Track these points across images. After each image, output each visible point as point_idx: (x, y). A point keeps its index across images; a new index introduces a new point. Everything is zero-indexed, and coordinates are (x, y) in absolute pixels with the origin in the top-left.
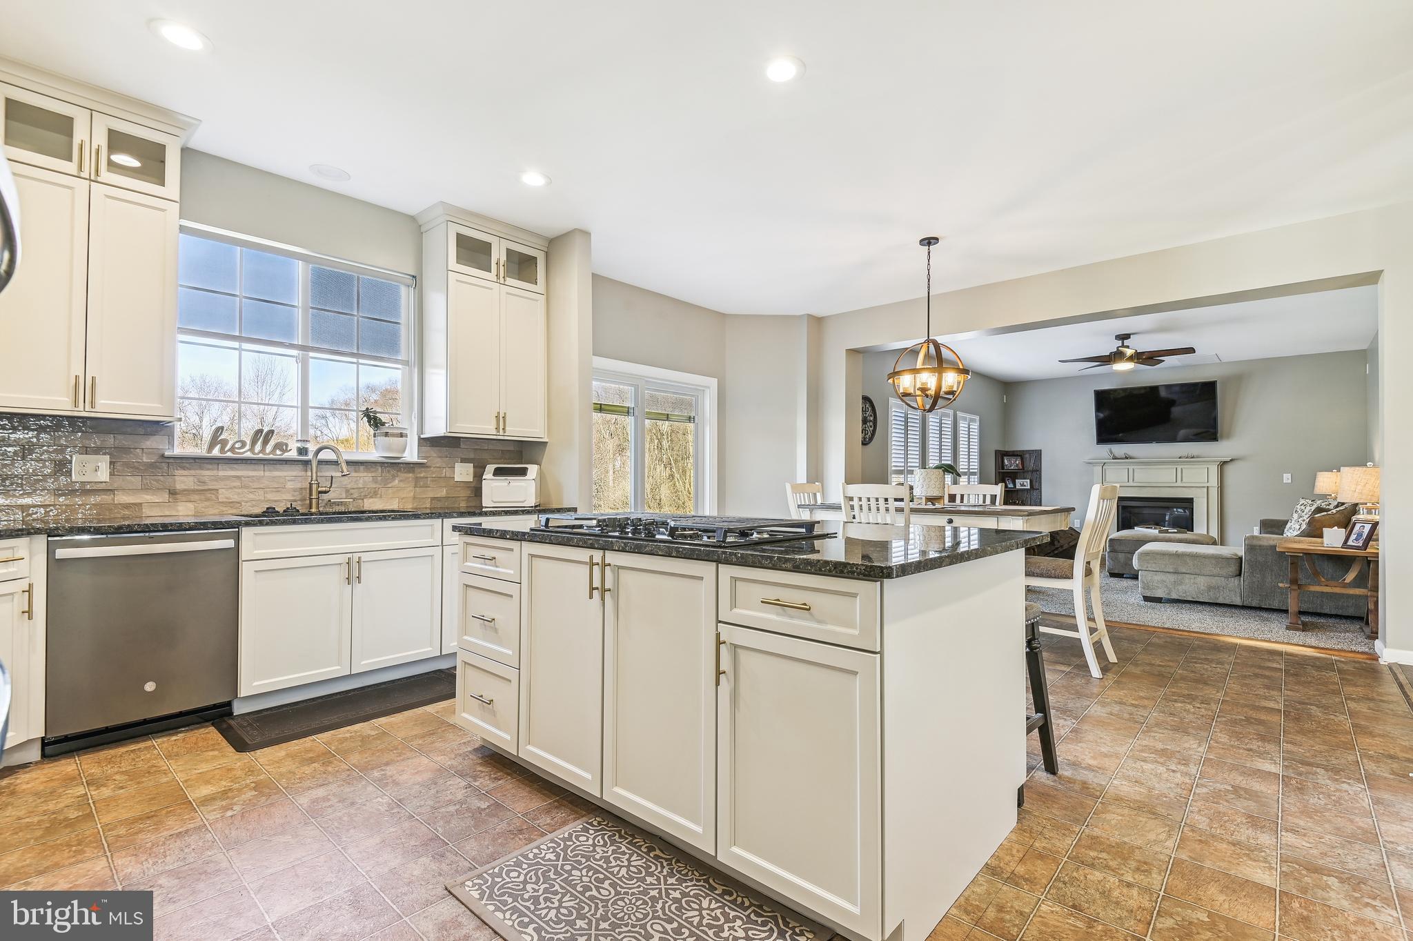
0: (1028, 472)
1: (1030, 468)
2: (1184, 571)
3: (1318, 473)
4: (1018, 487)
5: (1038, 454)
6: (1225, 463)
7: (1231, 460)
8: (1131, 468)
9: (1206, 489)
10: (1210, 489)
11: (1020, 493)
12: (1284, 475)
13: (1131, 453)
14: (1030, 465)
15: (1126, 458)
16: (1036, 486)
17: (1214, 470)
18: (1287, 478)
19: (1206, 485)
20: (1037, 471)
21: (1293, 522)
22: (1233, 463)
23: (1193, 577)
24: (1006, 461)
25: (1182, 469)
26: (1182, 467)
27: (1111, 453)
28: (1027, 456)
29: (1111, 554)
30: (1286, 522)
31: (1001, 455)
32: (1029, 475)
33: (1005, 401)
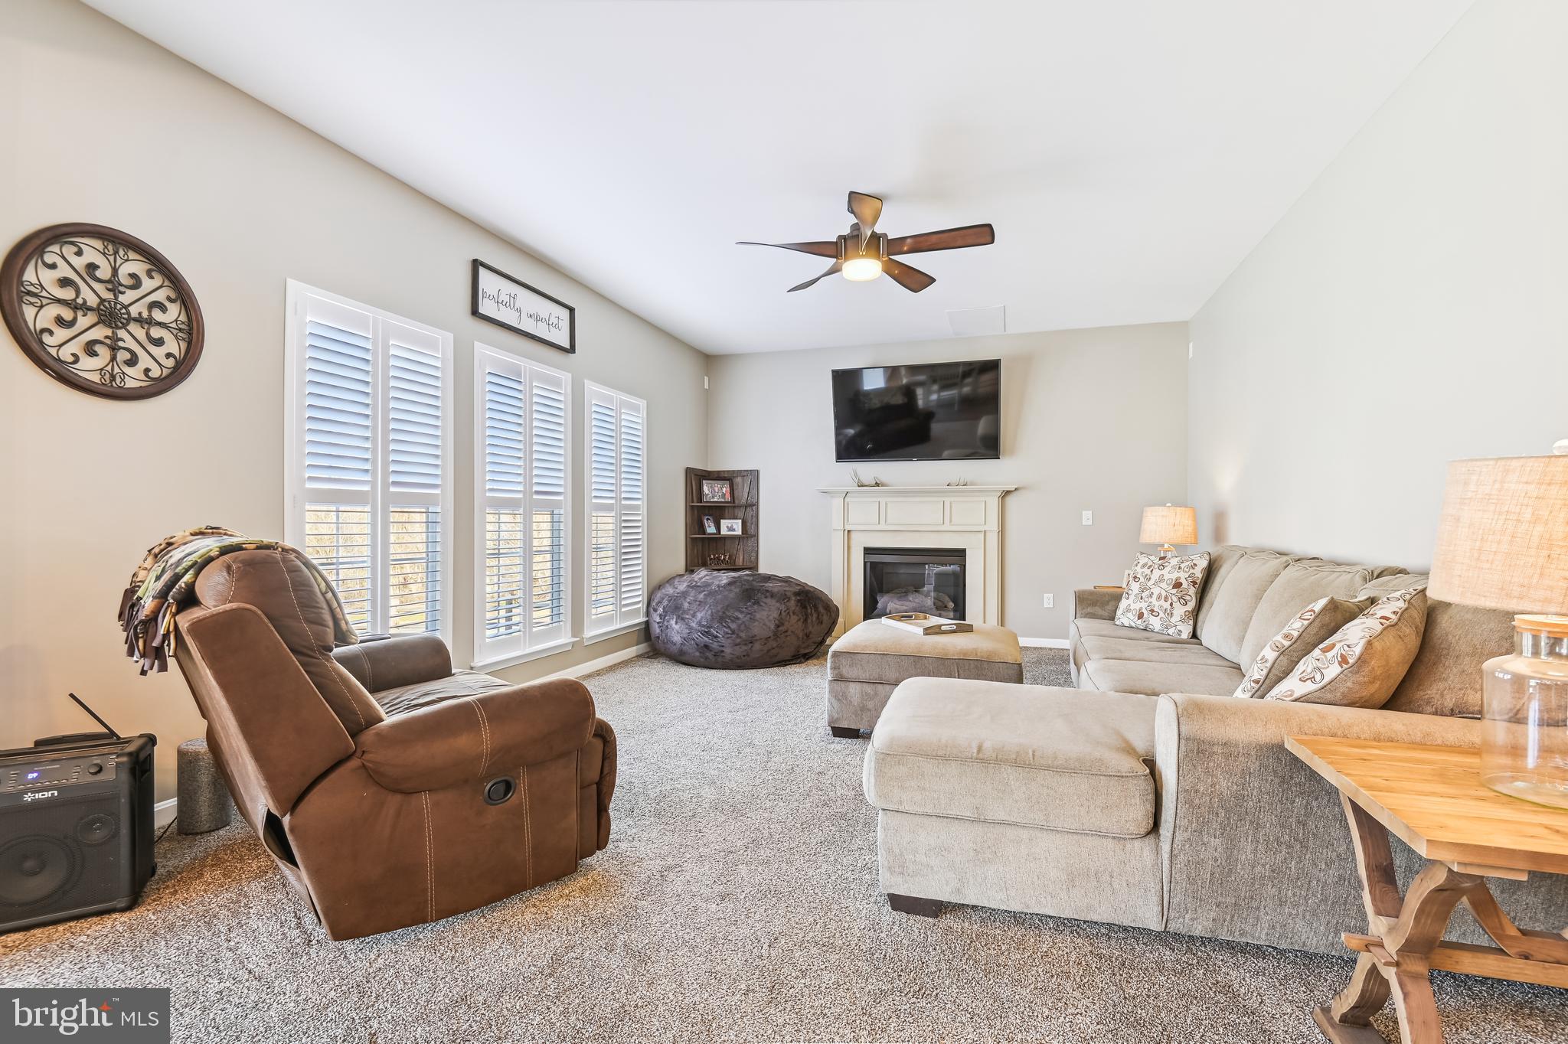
0: (740, 507)
1: (744, 501)
2: (1001, 816)
3: (1145, 509)
4: (724, 531)
5: (754, 476)
6: (1008, 492)
7: (1016, 489)
8: (883, 501)
9: (982, 536)
10: (987, 534)
11: (728, 543)
12: (1083, 512)
13: (883, 479)
14: (743, 496)
15: (877, 485)
16: (752, 531)
17: (994, 503)
18: (1087, 517)
19: (982, 528)
20: (753, 506)
21: (1132, 597)
22: (1016, 492)
23: (1025, 834)
24: (706, 489)
25: (951, 503)
26: (952, 499)
27: (856, 475)
28: (739, 480)
29: (835, 684)
30: (1118, 598)
31: (696, 478)
32: (740, 513)
33: (706, 387)
